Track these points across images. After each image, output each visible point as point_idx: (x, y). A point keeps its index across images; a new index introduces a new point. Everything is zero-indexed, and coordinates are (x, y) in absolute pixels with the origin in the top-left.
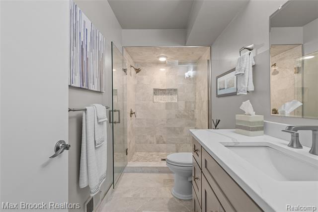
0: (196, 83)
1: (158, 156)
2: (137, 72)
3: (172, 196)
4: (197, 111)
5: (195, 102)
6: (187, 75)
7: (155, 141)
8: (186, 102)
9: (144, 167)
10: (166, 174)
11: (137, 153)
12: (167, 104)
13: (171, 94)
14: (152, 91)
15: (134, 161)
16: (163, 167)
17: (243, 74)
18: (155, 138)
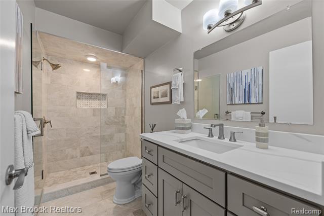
0: (126, 90)
1: (84, 171)
2: (54, 69)
3: (115, 205)
4: (127, 117)
5: (125, 109)
6: (113, 80)
7: (79, 155)
8: (116, 108)
9: (70, 188)
10: (102, 186)
11: (51, 174)
12: (94, 110)
13: (100, 100)
14: (75, 95)
15: (50, 186)
16: (97, 181)
17: (177, 89)
18: (78, 151)
